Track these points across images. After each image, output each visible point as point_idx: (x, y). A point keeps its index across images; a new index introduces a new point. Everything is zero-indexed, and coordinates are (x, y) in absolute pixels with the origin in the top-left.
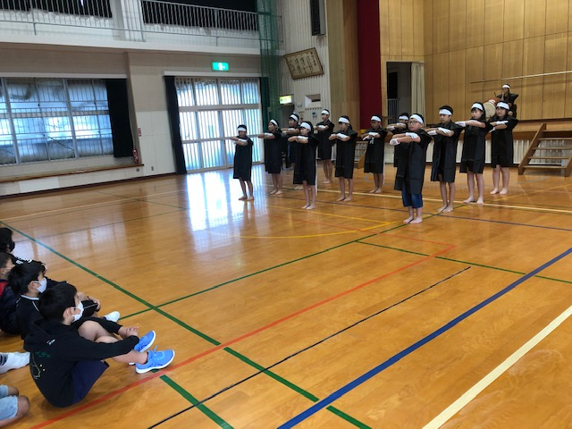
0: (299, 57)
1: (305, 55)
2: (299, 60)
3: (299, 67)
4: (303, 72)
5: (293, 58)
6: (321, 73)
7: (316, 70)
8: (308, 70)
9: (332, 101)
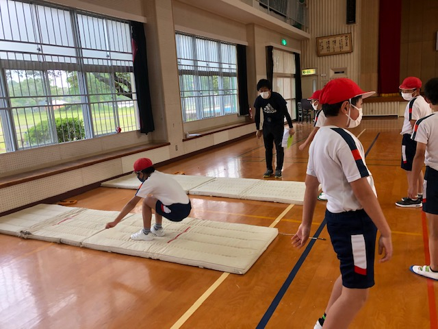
0: (331, 40)
1: (338, 39)
2: (331, 42)
3: (328, 47)
4: (332, 50)
5: (325, 40)
6: (350, 52)
7: (346, 49)
8: (337, 50)
9: (362, 73)
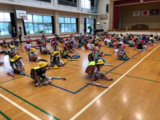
0: (103, 16)
1: (104, 16)
5: (102, 16)
6: (107, 19)
7: (106, 18)
8: (104, 18)
9: (109, 24)
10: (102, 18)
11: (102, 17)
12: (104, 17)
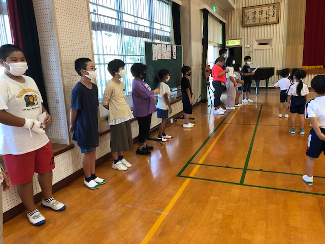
0: (258, 10)
1: (265, 9)
2: (257, 12)
3: (254, 18)
5: (252, 10)
6: (277, 22)
8: (264, 21)
10: (250, 22)
11: (251, 17)
12: (264, 15)
